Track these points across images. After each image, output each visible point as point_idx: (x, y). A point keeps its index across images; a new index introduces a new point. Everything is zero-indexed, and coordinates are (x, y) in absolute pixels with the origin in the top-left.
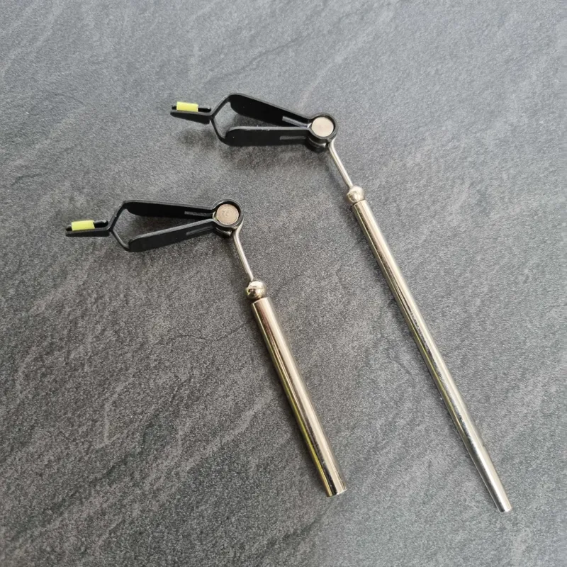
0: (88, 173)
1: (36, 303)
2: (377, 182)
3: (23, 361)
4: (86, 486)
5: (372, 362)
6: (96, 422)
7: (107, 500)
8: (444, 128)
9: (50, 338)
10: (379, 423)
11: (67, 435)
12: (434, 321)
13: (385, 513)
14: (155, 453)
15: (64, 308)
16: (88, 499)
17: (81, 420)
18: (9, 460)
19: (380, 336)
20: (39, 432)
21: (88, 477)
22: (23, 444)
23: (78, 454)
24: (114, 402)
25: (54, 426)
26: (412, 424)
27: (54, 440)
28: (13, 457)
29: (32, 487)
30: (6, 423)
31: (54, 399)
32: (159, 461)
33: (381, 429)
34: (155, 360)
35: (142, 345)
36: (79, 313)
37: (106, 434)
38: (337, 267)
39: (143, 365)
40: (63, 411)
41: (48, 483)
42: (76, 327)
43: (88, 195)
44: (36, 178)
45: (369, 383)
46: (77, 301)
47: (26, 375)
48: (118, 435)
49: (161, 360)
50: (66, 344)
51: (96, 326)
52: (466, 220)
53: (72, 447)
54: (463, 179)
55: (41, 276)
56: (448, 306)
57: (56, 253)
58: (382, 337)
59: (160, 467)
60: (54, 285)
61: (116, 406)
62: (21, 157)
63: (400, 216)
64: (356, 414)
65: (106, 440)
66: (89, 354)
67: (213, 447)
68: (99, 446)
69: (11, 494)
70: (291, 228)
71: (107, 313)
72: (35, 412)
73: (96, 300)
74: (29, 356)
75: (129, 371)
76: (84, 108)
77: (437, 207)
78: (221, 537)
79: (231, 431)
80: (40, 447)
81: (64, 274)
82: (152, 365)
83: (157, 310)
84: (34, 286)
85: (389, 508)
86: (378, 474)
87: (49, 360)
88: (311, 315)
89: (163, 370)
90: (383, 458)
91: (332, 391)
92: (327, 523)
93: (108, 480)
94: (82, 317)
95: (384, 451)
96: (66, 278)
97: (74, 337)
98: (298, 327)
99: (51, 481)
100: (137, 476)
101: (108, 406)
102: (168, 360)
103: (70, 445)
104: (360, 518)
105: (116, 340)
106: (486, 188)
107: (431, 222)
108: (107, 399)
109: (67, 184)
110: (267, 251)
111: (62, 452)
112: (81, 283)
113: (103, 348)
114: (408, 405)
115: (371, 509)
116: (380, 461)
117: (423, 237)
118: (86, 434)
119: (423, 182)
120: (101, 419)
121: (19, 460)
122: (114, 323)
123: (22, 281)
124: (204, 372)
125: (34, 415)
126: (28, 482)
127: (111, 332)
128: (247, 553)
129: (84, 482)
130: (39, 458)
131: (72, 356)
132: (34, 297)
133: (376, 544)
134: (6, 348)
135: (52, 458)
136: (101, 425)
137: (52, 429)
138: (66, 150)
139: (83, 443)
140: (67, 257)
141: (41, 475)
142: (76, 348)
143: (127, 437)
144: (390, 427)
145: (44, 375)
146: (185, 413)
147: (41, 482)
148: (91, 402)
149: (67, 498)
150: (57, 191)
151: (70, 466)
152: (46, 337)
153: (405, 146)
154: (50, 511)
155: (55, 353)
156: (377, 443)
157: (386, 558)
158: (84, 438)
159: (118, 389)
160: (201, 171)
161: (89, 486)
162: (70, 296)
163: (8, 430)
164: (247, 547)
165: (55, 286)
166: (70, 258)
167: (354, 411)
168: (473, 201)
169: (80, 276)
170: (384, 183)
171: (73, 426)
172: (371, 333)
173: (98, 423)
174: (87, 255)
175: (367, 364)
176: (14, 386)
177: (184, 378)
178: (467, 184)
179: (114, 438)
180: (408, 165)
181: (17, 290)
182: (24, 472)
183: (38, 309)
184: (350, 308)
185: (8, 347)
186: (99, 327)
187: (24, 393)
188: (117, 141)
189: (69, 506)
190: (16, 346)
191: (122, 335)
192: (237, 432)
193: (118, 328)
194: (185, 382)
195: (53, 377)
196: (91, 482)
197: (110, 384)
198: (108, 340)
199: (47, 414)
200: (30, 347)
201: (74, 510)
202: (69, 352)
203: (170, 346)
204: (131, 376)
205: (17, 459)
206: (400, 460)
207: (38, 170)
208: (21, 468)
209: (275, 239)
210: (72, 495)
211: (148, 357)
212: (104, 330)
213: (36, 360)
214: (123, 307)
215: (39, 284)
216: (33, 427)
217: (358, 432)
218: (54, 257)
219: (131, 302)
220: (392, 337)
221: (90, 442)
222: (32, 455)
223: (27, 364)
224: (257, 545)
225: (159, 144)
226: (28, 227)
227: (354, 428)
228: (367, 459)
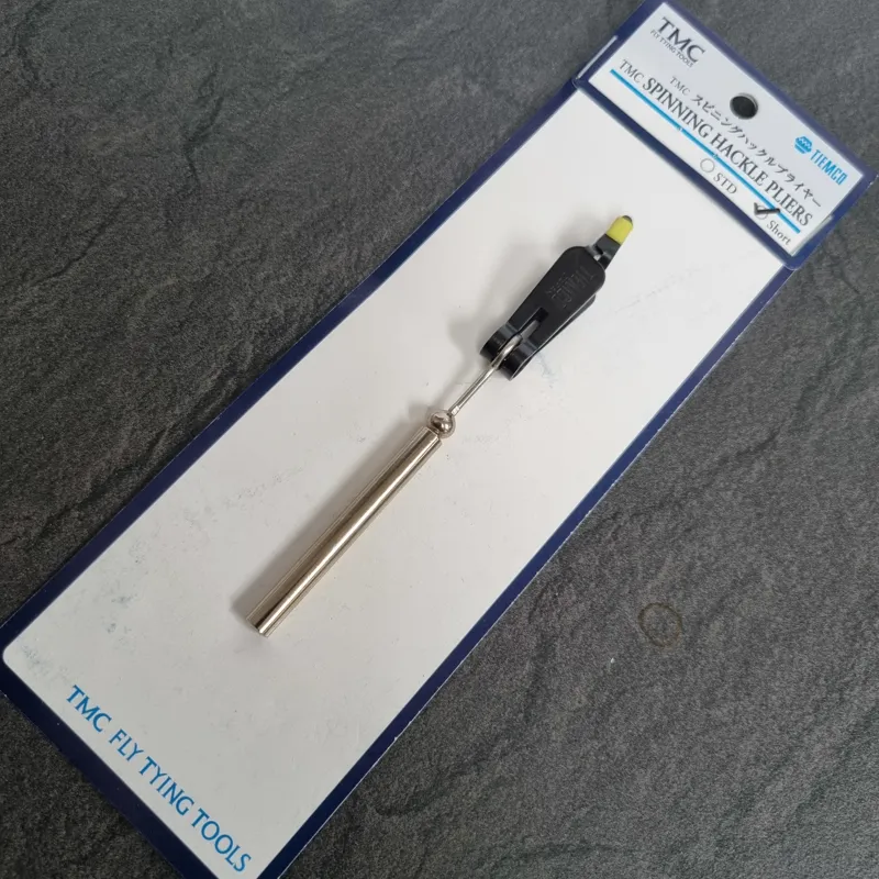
0: (479, 60)
2: (806, 90)
5: (815, 278)
10: (829, 342)
26: (864, 345)
33: (832, 348)
43: (483, 83)
44: (420, 62)
45: (814, 300)
55: (438, 168)
57: (452, 144)
58: (825, 253)
62: (401, 37)
64: (803, 332)
78: (668, 452)
84: (431, 180)
90: (838, 377)
92: (781, 442)
95: (838, 370)
107: (868, 135)
109: (457, 70)
114: (858, 326)
116: (833, 381)
119: (856, 93)
123: (418, 173)
128: (698, 469)
138: (452, 32)
144: (841, 346)
150: (447, 78)
153: (833, 53)
156: (829, 362)
157: (848, 480)
164: (697, 463)
166: (469, 151)
167: (801, 328)
170: (813, 92)
175: (811, 280)
180: (838, 74)
181: (412, 183)
206: (854, 380)
207: (422, 53)
217: (807, 350)
218: (451, 149)
220: (835, 254)
224: (707, 462)
225: (557, 33)
226: (418, 114)
227: (802, 345)
228: (819, 378)
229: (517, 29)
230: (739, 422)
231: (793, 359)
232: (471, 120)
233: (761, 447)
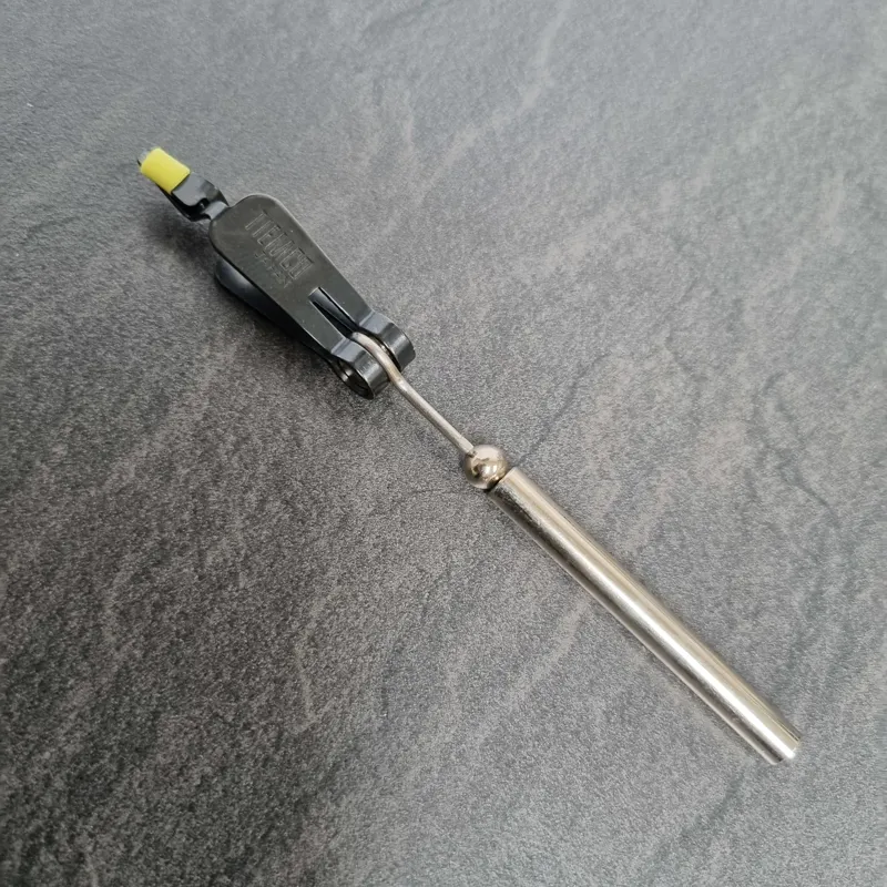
1: (115, 467)
3: (110, 586)
4: (288, 813)
5: (760, 493)
6: (284, 682)
7: (337, 833)
8: (783, 87)
9: (156, 532)
10: (797, 599)
11: (230, 719)
12: (842, 409)
13: (842, 756)
14: (411, 723)
15: (175, 469)
16: (299, 838)
17: (252, 683)
18: (119, 790)
19: (762, 446)
20: (171, 721)
21: (288, 795)
22: (142, 752)
23: (259, 752)
24: (312, 639)
25: (199, 705)
26: (850, 591)
27: (205, 734)
28: (125, 782)
29: (178, 836)
30: (97, 715)
31: (189, 651)
32: (422, 738)
33: (802, 609)
34: (375, 546)
35: (344, 520)
36: (206, 476)
37: (309, 704)
38: (665, 333)
39: (354, 557)
40: (211, 673)
41: (209, 820)
42: (206, 504)
44: (69, 226)
45: (764, 530)
46: (199, 452)
47: (122, 613)
48: (332, 702)
49: (385, 543)
50: (192, 540)
51: (246, 496)
52: (853, 235)
53: (245, 742)
54: (831, 168)
55: (115, 413)
56: (858, 381)
57: (137, 364)
58: (768, 447)
59: (425, 749)
60: (147, 427)
61: (316, 646)
62: (32, 188)
63: (747, 236)
64: (755, 589)
65: (310, 715)
66: (243, 552)
67: (519, 692)
68: (298, 730)
69: (136, 858)
70: (572, 274)
71: (262, 468)
72: (154, 684)
73: (237, 445)
74: (119, 574)
75: (329, 574)
76: (142, 89)
77: (802, 216)
79: (545, 657)
80: (179, 753)
81: (161, 402)
82: (371, 556)
83: (360, 450)
84: (104, 435)
85: (846, 745)
86: (815, 690)
87: (163, 576)
88: (640, 425)
89: (394, 562)
90: (818, 658)
91: (705, 555)
92: (749, 795)
93: (330, 794)
94: (215, 483)
95: (817, 645)
96: (166, 411)
97: (205, 525)
98: (622, 448)
99: (215, 816)
100: (384, 772)
101: (299, 650)
102: (400, 542)
103: (239, 737)
104: (803, 774)
105: (292, 519)
106: (871, 179)
107: (798, 242)
108: (297, 634)
110: (538, 319)
111: (224, 754)
112: (199, 417)
113: (267, 537)
114: (836, 559)
115: (815, 755)
116: (812, 665)
117: (794, 269)
118: (267, 712)
119: (771, 177)
120: (292, 677)
121: (140, 786)
122: (280, 485)
123: (78, 428)
124: (471, 554)
125: (155, 690)
126: (168, 827)
127: (278, 504)
129: (282, 804)
130: (181, 773)
131: (209, 560)
132: (110, 456)
133: (840, 815)
134: (68, 565)
135: (208, 770)
136: (294, 688)
137: (197, 712)
139: (266, 730)
140: (162, 370)
141: (191, 808)
142: (214, 543)
143: (351, 701)
144: (816, 604)
145: (158, 607)
146: (450, 637)
147: (194, 822)
148: (266, 645)
149: (255, 845)
150: (117, 247)
151: (247, 780)
152: (148, 531)
153: (728, 119)
154: (226, 878)
155: (173, 559)
156: (801, 634)
157: (861, 836)
158: (266, 718)
159: (314, 613)
160: (387, 187)
161: (295, 811)
162: (183, 445)
163: (105, 728)
165: (148, 430)
166: (167, 372)
167: (750, 584)
168: (857, 202)
169: (194, 405)
170: (708, 184)
171: (237, 699)
172: (746, 443)
173: (289, 684)
174: (202, 361)
175: (753, 496)
176: (100, 639)
177: (437, 572)
178: (840, 176)
179: (327, 708)
180: (741, 151)
181: (70, 447)
182: (156, 809)
183: (120, 477)
184: (703, 402)
185: (73, 561)
186: (252, 497)
187: (125, 648)
188: (218, 144)
189: (262, 859)
190: (90, 558)
191: (300, 506)
192: (555, 656)
193: (289, 494)
194: (440, 577)
195: (178, 608)
196: (298, 803)
197: (295, 604)
198: (275, 521)
199: (181, 682)
200: (119, 556)
201: (274, 866)
202: (201, 554)
203: (397, 516)
204: (335, 582)
205: (136, 784)
206: (844, 657)
207: (71, 211)
208: (147, 801)
209: (548, 295)
210: (264, 837)
211: (360, 542)
212: (263, 502)
213: (136, 579)
214: (292, 453)
215: (114, 427)
216: (156, 714)
217: (765, 620)
218: (136, 373)
219: (306, 440)
220: (783, 446)
221: (278, 725)
222: (166, 771)
223: (119, 589)
224: (636, 862)
225: (299, 144)
226: (72, 321)
227: (756, 614)
228: (790, 666)
229: (231, 148)
230: (676, 776)
231: (747, 642)
232: (166, 316)
233: (719, 812)
